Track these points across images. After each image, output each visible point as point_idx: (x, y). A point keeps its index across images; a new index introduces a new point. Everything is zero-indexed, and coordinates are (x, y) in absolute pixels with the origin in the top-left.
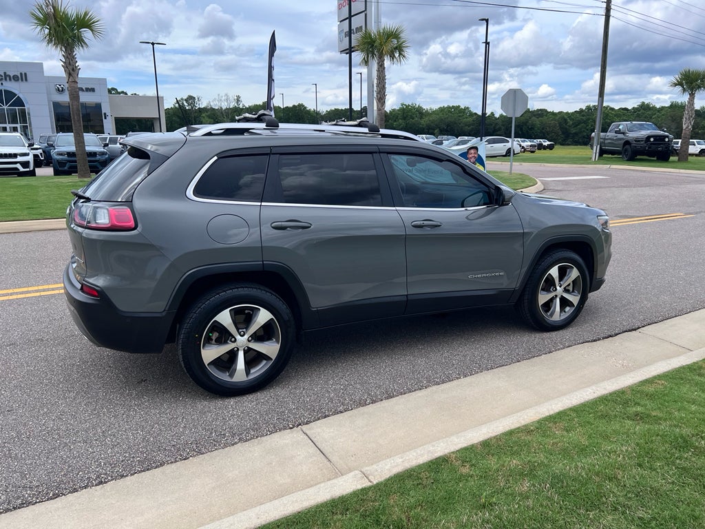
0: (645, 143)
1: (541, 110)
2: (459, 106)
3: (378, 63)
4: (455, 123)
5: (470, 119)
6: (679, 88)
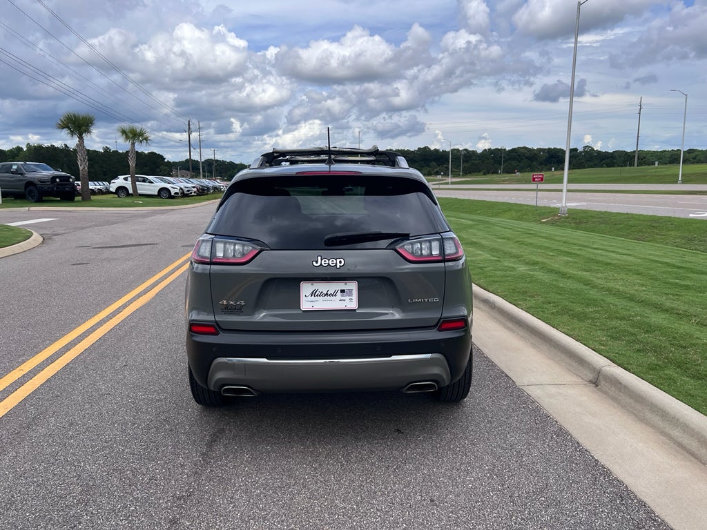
0: (52, 183)
6: (65, 131)
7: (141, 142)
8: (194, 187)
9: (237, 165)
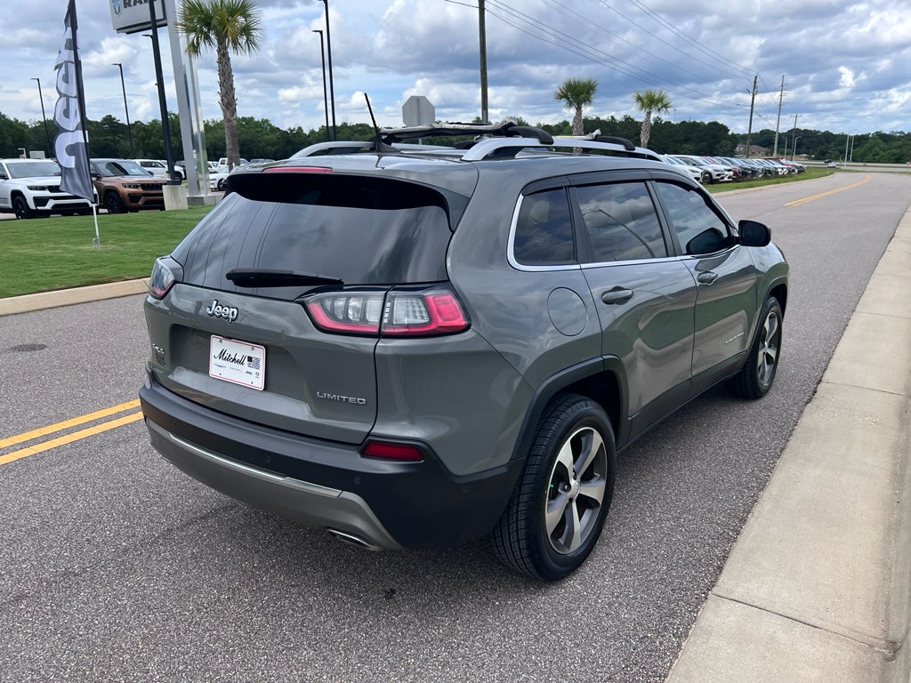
1: (361, 125)
2: (252, 118)
3: (219, 51)
4: (254, 142)
5: (272, 137)
7: (659, 110)
8: (729, 170)
9: (835, 136)
